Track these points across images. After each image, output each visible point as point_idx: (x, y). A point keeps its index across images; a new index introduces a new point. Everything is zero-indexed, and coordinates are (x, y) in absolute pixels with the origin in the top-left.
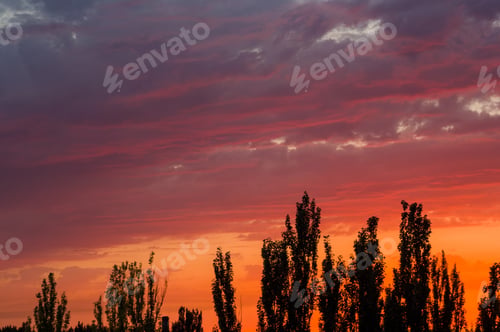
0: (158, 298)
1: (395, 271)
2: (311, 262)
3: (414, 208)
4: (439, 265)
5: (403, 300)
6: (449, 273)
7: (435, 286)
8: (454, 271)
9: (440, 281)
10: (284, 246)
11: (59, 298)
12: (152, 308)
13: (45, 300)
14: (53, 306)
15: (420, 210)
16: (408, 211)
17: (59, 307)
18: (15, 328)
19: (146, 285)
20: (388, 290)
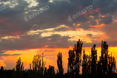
0: (44, 63)
1: (100, 57)
2: (80, 55)
3: (104, 42)
4: (110, 56)
5: (101, 64)
6: (112, 57)
7: (109, 61)
8: (114, 57)
9: (110, 59)
10: (74, 51)
11: (21, 63)
12: (43, 65)
13: (18, 63)
14: (20, 65)
15: (106, 42)
16: (103, 43)
17: (21, 65)
18: (11, 70)
19: (42, 60)
20: (98, 61)
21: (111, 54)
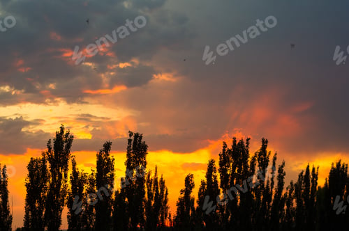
1: (122, 179)
2: (63, 174)
3: (137, 136)
4: (152, 176)
5: (126, 200)
6: (158, 180)
7: (149, 190)
8: (162, 178)
9: (152, 186)
10: (44, 161)
15: (141, 137)
16: (132, 138)
20: (117, 192)
21: (156, 171)
